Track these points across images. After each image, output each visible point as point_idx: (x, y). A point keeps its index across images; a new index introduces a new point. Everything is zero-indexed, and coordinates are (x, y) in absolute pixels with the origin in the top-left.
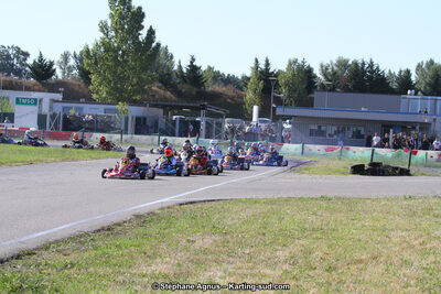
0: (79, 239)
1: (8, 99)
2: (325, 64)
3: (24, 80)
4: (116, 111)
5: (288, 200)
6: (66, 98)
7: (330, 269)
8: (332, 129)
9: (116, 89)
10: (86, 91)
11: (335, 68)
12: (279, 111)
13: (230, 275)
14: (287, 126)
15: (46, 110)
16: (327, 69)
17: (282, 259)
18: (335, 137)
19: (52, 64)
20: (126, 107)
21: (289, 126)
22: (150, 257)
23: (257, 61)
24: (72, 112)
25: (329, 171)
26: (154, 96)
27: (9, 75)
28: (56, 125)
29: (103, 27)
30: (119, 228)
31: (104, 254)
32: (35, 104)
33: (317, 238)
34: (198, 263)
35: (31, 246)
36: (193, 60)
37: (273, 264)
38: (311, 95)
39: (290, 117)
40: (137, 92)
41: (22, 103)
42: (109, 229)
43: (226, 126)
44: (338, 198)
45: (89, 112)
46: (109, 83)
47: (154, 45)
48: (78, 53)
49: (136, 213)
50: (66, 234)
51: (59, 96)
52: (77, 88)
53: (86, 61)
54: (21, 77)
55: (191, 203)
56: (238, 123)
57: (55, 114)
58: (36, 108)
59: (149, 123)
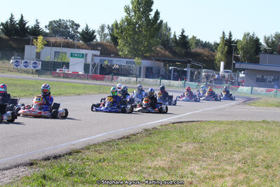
0: (109, 143)
1: (66, 53)
2: (267, 36)
3: (76, 42)
4: (134, 63)
5: (242, 122)
6: (102, 54)
7: (268, 167)
8: (270, 78)
9: (134, 49)
10: (115, 50)
11: (274, 39)
12: (237, 66)
13: (204, 169)
14: (242, 75)
15: (89, 61)
16: (268, 39)
17: (237, 159)
18: (273, 83)
19: (94, 32)
20: (140, 60)
21: (243, 75)
22: (154, 156)
23: (224, 33)
24: (106, 63)
25: (268, 105)
26: (158, 54)
27: (66, 38)
28: (95, 71)
29: (127, 10)
30: (134, 137)
31: (124, 153)
32: (83, 57)
33: (259, 147)
34: (184, 161)
35: (78, 147)
36: (183, 31)
37: (231, 163)
38: (258, 56)
39: (244, 70)
40: (147, 51)
41: (74, 56)
42: (128, 138)
43: (203, 74)
44: (274, 122)
45: (117, 63)
46: (130, 45)
47: (159, 21)
48: (110, 26)
49: (145, 127)
50: (101, 140)
51: (98, 53)
52: (109, 48)
53: (115, 31)
54: (74, 40)
55: (180, 122)
56: (211, 72)
57: (95, 64)
58: (83, 60)
59: (154, 71)
